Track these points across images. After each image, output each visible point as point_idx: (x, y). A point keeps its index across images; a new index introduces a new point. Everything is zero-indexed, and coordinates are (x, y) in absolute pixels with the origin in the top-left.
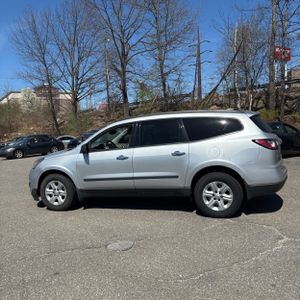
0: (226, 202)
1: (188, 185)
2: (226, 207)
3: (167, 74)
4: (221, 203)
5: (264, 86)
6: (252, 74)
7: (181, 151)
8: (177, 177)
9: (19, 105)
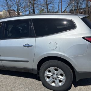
0: (60, 81)
1: (35, 67)
2: (60, 84)
3: (48, 4)
4: (57, 81)
5: (84, 9)
6: (79, 4)
7: (30, 44)
8: (28, 62)
9: (2, 16)
